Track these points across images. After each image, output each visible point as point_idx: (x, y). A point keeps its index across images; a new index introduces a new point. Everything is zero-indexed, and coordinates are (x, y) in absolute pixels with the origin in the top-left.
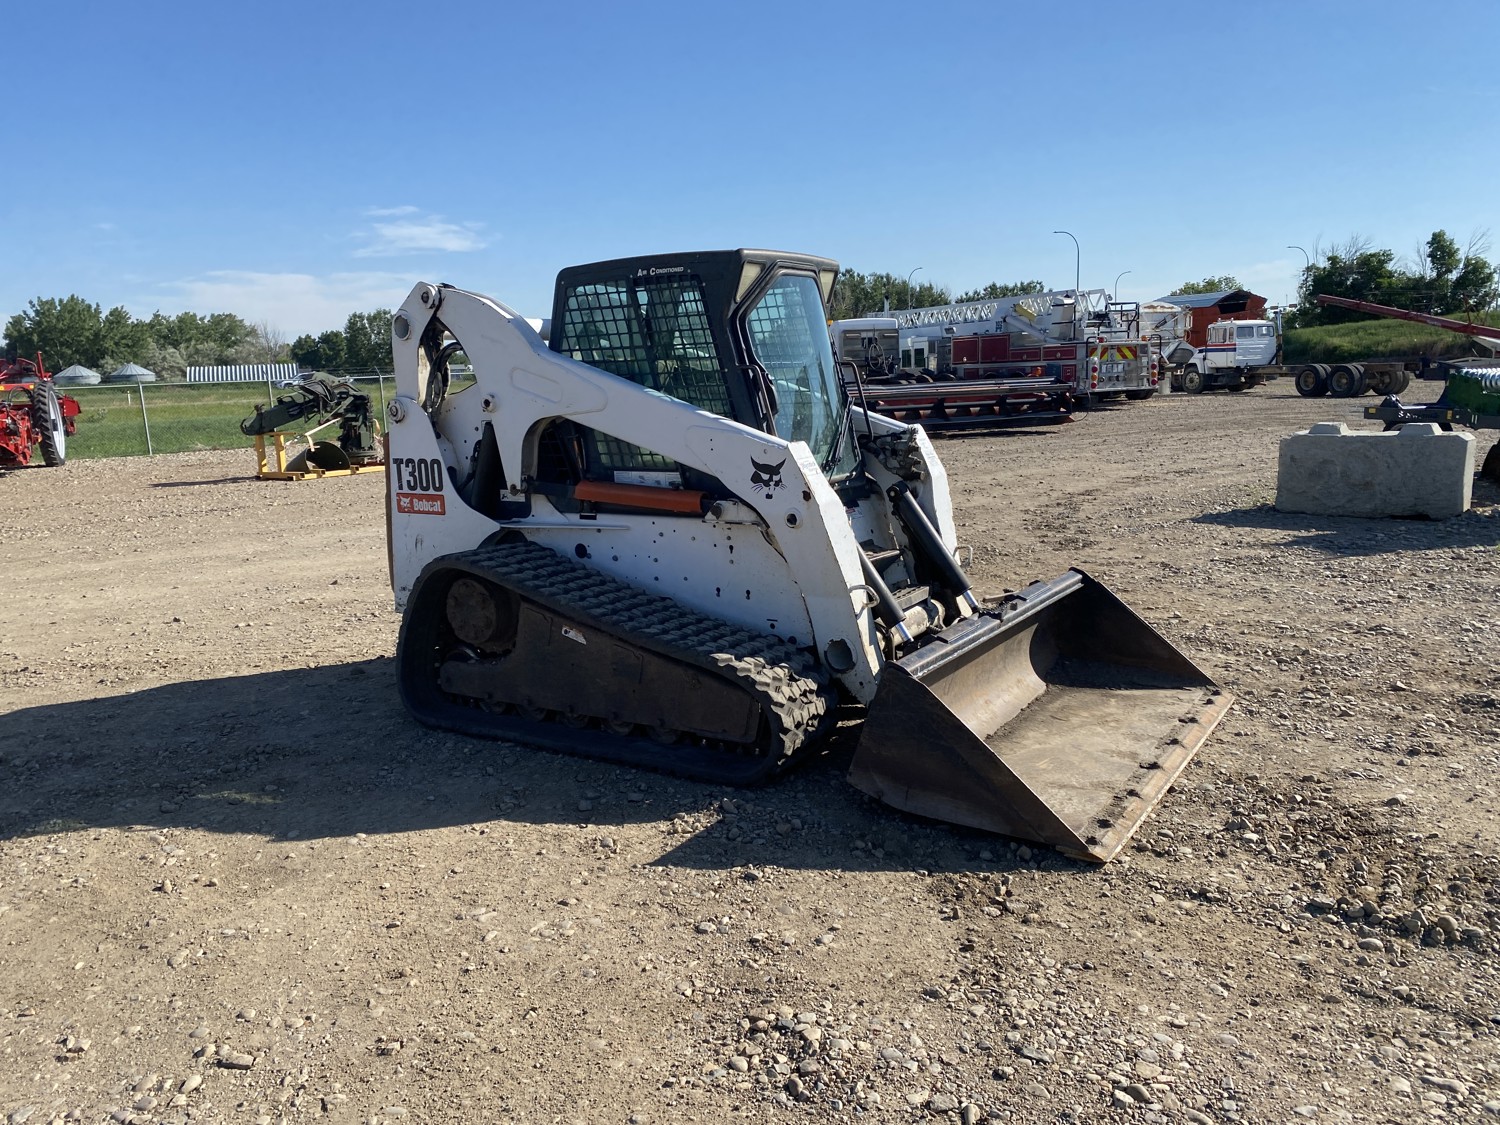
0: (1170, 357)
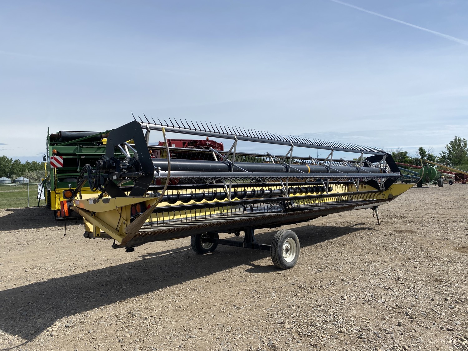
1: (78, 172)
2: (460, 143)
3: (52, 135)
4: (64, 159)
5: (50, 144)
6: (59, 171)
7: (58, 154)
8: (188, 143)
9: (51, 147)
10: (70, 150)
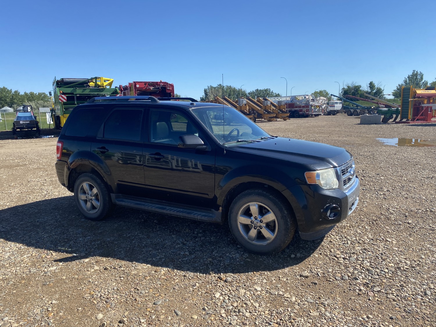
1: (75, 104)
2: (417, 76)
3: (58, 81)
4: (67, 97)
5: (57, 87)
6: (65, 104)
7: (63, 94)
8: (148, 84)
9: (58, 89)
10: (69, 90)
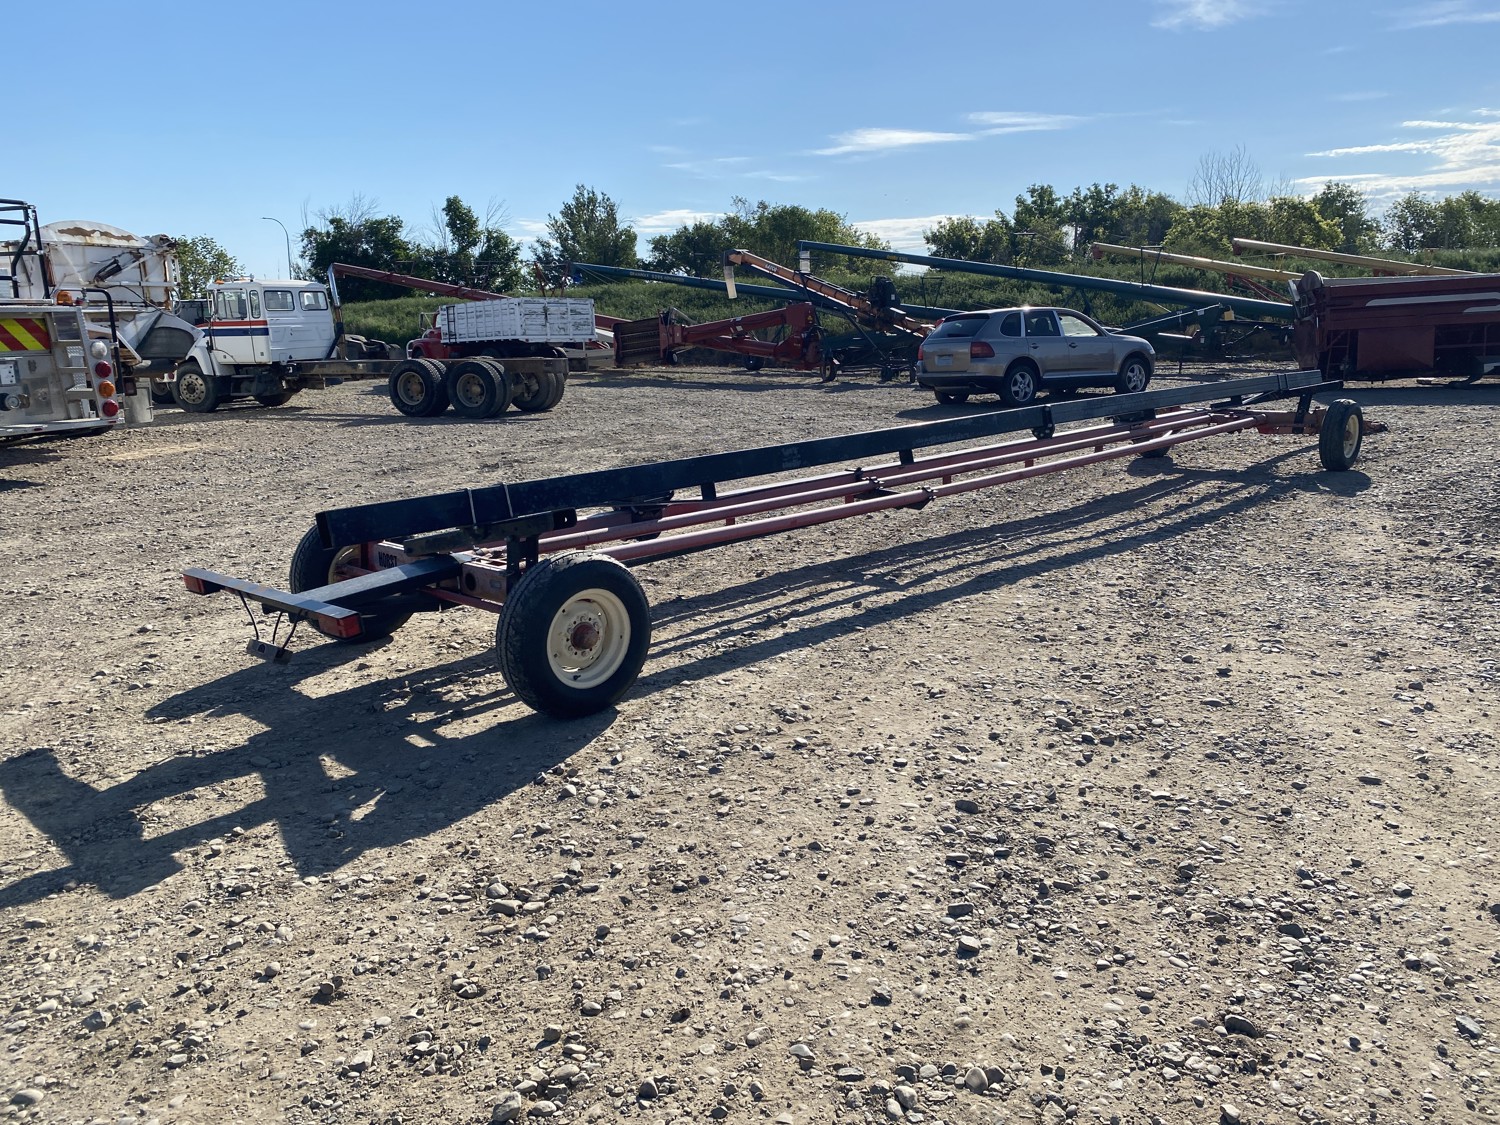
0: (142, 346)
